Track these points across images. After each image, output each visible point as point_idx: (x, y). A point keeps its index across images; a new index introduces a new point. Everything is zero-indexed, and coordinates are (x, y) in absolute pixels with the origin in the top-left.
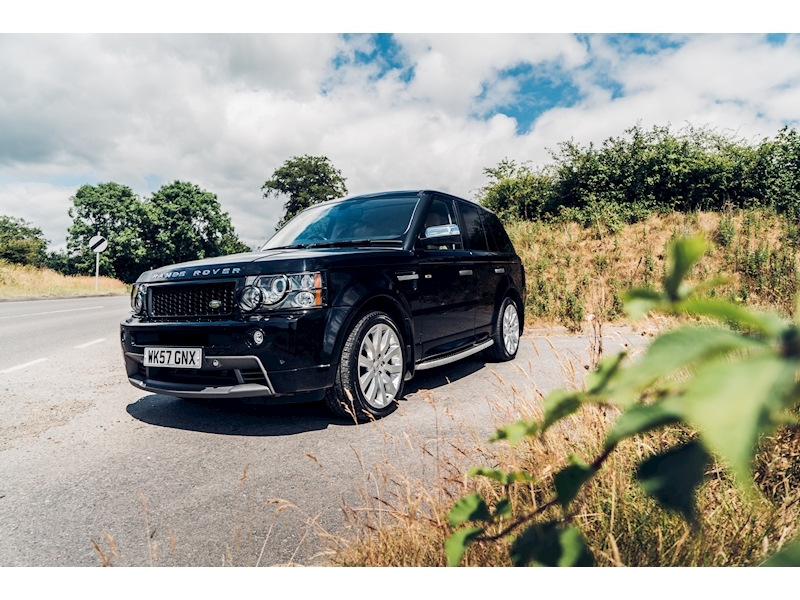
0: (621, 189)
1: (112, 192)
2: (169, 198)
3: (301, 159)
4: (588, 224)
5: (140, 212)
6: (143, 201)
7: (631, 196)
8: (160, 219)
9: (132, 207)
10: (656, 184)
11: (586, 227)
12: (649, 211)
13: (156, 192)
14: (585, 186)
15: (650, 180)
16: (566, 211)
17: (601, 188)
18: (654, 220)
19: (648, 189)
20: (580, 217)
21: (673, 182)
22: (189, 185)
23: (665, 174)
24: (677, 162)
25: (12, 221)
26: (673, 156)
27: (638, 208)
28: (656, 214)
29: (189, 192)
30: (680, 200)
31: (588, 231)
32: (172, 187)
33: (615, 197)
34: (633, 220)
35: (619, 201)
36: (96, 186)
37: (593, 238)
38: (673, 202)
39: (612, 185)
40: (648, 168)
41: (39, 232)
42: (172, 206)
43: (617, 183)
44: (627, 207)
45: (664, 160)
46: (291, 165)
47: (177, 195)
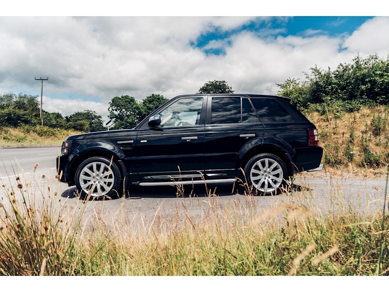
0: (345, 93)
1: (126, 100)
2: (150, 102)
3: (212, 83)
4: (324, 113)
5: (138, 108)
6: (139, 103)
7: (352, 97)
8: (145, 111)
9: (134, 106)
10: (367, 89)
11: (322, 115)
12: (361, 105)
13: (144, 99)
14: (324, 92)
15: (363, 87)
16: (312, 106)
17: (334, 93)
18: (365, 110)
19: (362, 93)
20: (319, 108)
21: (379, 88)
22: (159, 95)
23: (373, 83)
24: (381, 76)
25: (91, 112)
26: (378, 72)
27: (355, 103)
28: (367, 107)
29: (159, 99)
30: (384, 98)
31: (323, 117)
32: (151, 97)
33: (341, 97)
34: (351, 111)
35: (344, 100)
36: (120, 97)
37: (324, 121)
38: (378, 99)
39: (339, 91)
40: (362, 80)
41: (100, 117)
42: (151, 106)
43: (342, 89)
44: (348, 103)
45: (373, 75)
46: (207, 85)
47: (153, 101)
